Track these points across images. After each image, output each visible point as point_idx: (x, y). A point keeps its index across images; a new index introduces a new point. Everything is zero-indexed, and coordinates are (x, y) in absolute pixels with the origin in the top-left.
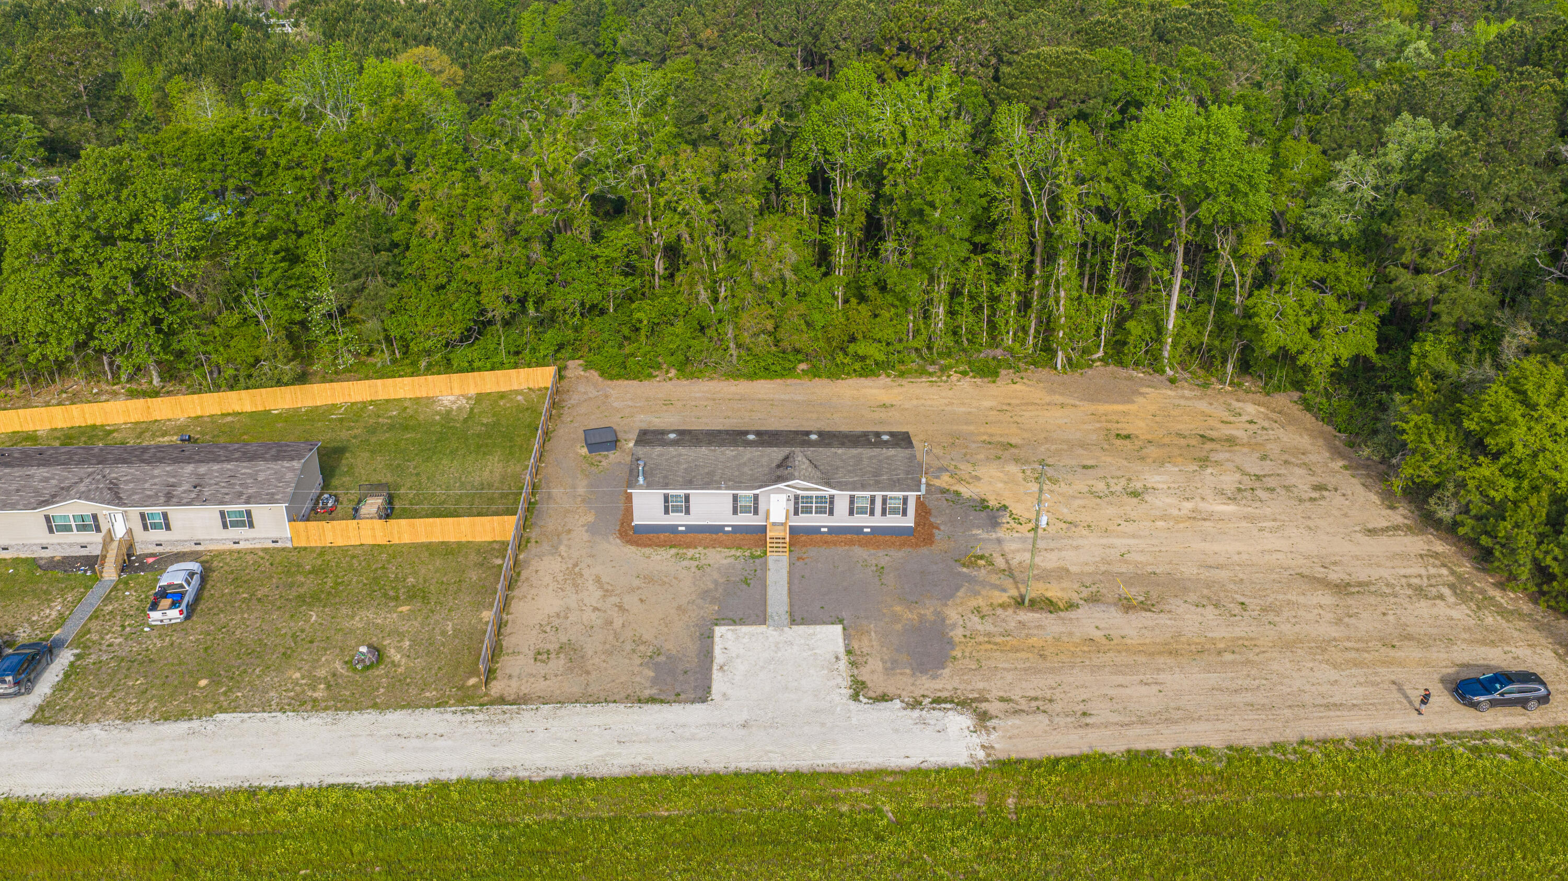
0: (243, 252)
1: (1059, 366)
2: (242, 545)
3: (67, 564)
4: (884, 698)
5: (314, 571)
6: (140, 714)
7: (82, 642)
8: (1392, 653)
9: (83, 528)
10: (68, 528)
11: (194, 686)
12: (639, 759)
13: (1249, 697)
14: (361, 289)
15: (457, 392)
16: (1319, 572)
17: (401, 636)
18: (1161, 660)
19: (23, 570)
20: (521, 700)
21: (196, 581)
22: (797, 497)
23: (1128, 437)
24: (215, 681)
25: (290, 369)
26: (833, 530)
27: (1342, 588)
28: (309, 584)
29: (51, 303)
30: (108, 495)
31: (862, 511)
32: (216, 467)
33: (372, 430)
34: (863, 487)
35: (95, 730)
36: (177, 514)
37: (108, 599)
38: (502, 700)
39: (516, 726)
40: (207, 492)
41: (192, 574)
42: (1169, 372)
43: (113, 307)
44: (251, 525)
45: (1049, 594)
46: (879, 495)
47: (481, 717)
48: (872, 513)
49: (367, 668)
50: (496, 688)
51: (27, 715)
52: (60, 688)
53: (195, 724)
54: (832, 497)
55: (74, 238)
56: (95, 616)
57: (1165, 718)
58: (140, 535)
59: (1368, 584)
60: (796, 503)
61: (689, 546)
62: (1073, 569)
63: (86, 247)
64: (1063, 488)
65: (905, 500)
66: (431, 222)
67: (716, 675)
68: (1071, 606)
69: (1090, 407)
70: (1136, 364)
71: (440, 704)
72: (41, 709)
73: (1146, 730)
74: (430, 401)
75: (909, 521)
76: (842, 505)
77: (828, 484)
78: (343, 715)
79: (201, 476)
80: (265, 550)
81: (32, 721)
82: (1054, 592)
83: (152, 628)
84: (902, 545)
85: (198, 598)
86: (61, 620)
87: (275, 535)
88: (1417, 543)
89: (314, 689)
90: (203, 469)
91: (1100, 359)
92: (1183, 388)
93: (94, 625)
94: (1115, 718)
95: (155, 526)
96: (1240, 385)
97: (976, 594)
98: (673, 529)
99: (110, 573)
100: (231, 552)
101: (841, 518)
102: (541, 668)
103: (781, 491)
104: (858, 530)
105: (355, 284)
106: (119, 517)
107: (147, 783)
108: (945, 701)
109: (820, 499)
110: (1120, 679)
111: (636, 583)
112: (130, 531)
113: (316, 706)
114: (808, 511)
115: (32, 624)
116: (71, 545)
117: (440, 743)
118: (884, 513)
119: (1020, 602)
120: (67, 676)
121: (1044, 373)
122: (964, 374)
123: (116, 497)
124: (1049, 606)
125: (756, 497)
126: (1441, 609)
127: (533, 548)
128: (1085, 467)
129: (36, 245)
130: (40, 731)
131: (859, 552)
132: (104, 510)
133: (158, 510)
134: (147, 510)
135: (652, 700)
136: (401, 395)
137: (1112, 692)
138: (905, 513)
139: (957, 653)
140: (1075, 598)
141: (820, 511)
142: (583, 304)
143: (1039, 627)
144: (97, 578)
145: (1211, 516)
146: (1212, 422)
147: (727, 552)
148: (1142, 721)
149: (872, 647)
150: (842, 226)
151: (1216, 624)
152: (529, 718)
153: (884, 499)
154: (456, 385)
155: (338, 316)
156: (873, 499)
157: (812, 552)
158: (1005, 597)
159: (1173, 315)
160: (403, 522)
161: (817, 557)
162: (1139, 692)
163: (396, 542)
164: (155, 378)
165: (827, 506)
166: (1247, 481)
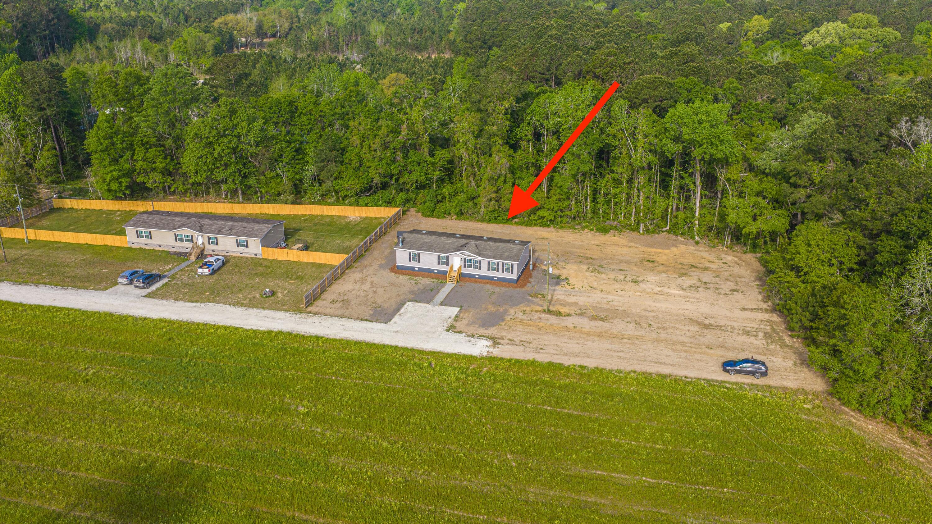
0: (278, 146)
1: (641, 232)
2: (244, 255)
3: (180, 254)
4: (460, 332)
5: (266, 267)
6: (181, 300)
7: (173, 277)
8: (708, 351)
9: (188, 241)
10: (182, 240)
11: (204, 294)
12: (349, 336)
13: (621, 354)
14: (323, 167)
15: (357, 215)
16: (701, 319)
17: (285, 289)
18: (592, 338)
19: (163, 254)
20: (317, 313)
21: (219, 263)
22: (465, 259)
23: (653, 262)
24: (211, 294)
25: (290, 198)
26: (481, 277)
27: (708, 327)
28: (261, 269)
29: (198, 158)
30: (198, 228)
31: (493, 269)
32: (240, 224)
33: (316, 225)
34: (494, 258)
35: (164, 301)
36: (222, 239)
37: (188, 266)
38: (310, 312)
39: (310, 320)
40: (233, 232)
41: (218, 260)
42: (697, 238)
43: (222, 162)
44: (247, 247)
45: (561, 310)
46: (501, 261)
47: (299, 316)
48: (498, 271)
49: (267, 297)
50: (310, 308)
51: (144, 294)
52: (159, 289)
53: (198, 304)
54: (480, 261)
55: (210, 132)
56: (181, 270)
57: (576, 355)
58: (207, 246)
59: (721, 326)
60: (465, 262)
61: (416, 276)
62: (580, 303)
63: (214, 137)
64: (603, 276)
65: (512, 265)
66: (355, 140)
67: (397, 316)
68: (569, 315)
69: (644, 249)
70: (682, 234)
71: (286, 310)
72: (150, 294)
73: (565, 357)
74: (345, 217)
75: (514, 276)
76: (484, 265)
77: (479, 255)
78: (250, 309)
79: (233, 226)
80: (251, 258)
81: (145, 296)
82: (564, 310)
83: (199, 276)
84: (509, 286)
85: (219, 269)
86: (170, 270)
87: (256, 252)
88: (766, 316)
89: (244, 300)
90: (235, 224)
91: (666, 231)
92: (701, 246)
93: (180, 273)
94: (555, 352)
95: (213, 243)
96: (731, 248)
97: (528, 306)
98: (413, 269)
99: (193, 258)
100: (239, 257)
101: (484, 271)
102: (331, 305)
103: (458, 256)
104: (492, 278)
105: (322, 164)
106: (200, 237)
107: (173, 317)
108: (484, 337)
109: (475, 261)
110: (568, 341)
111: (386, 285)
112: (203, 244)
113: (242, 305)
114: (470, 266)
115: (159, 270)
116: (182, 247)
117: (280, 321)
118: (503, 272)
119: (549, 312)
120: (163, 286)
121: (633, 234)
122: (592, 230)
123: (201, 230)
124: (559, 314)
125: (448, 257)
126: (752, 339)
127: (353, 269)
128: (620, 270)
129: (196, 134)
130: (147, 300)
131: (489, 287)
132: (195, 234)
133: (214, 236)
134: (211, 235)
135: (367, 320)
136: (333, 214)
137: (559, 344)
138: (512, 272)
139: (503, 324)
140: (573, 312)
141: (475, 267)
142: (417, 182)
143: (548, 320)
144: (188, 260)
145: (666, 294)
146: (703, 261)
147: (432, 280)
148: (565, 354)
149: (468, 316)
150: (547, 157)
151: (630, 330)
152: (316, 319)
153: (503, 264)
154: (357, 212)
155: (317, 179)
156: (498, 263)
157: (468, 284)
158: (540, 309)
159: (698, 209)
160: (304, 252)
161: (469, 286)
162: (572, 346)
163: (301, 260)
164: (240, 198)
165: (478, 265)
166: (699, 284)
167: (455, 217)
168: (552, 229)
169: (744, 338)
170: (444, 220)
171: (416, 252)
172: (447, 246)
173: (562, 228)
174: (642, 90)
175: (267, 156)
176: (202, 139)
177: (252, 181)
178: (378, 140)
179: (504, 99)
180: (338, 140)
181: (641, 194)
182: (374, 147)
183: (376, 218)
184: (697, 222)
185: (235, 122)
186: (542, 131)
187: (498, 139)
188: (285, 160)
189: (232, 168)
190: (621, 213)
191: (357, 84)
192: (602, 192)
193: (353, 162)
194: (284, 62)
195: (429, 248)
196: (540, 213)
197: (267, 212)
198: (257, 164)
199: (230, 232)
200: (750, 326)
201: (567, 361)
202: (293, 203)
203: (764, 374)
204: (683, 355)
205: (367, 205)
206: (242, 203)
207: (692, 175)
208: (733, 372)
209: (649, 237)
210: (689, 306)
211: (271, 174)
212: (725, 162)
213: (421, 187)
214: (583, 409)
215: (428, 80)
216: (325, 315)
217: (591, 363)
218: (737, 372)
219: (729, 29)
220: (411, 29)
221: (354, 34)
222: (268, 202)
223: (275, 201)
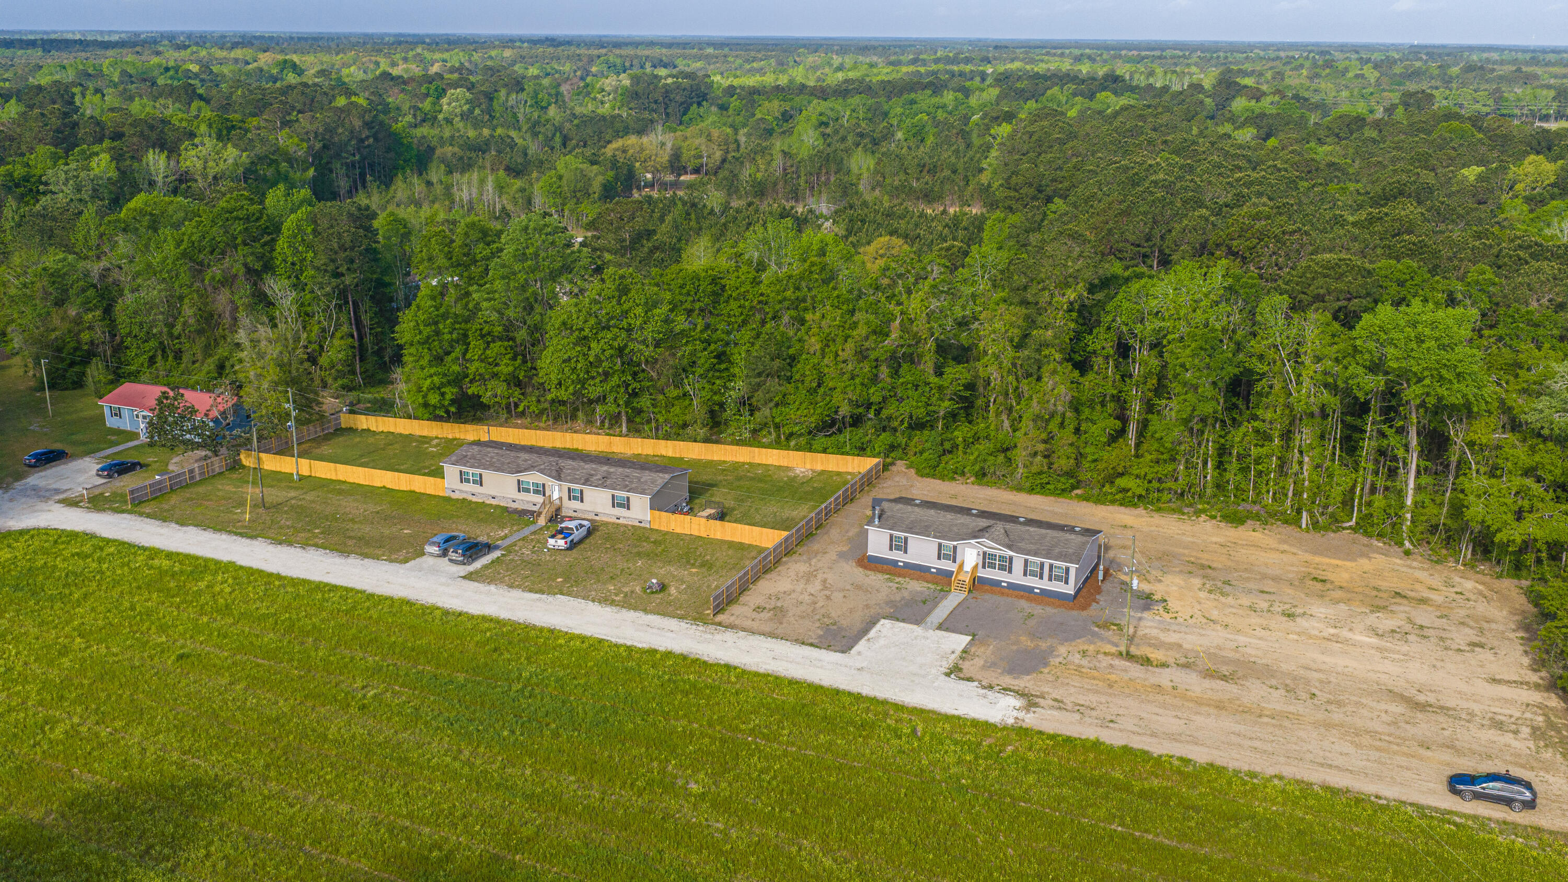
1: (1304, 526)
2: (621, 521)
3: (523, 513)
4: (970, 679)
5: (655, 542)
6: (519, 587)
7: (509, 550)
9: (537, 492)
10: (528, 490)
11: (554, 580)
12: (780, 669)
13: (1258, 744)
14: (759, 385)
15: (808, 466)
16: (1411, 692)
17: (683, 582)
18: (1204, 709)
19: (498, 511)
20: (730, 627)
21: (583, 532)
22: (985, 553)
23: (1324, 581)
24: (566, 580)
25: (702, 432)
26: (1011, 586)
28: (647, 547)
29: (564, 361)
30: (554, 473)
31: (1033, 574)
32: (620, 470)
33: (739, 478)
34: (1035, 555)
35: (492, 588)
36: (589, 492)
37: (534, 533)
38: (720, 624)
39: (718, 637)
40: (609, 482)
41: (582, 526)
42: (1407, 544)
43: (600, 370)
44: (628, 508)
45: (1150, 655)
46: (1047, 562)
47: (701, 628)
48: (1041, 578)
49: (652, 593)
50: (720, 618)
51: (462, 574)
52: (486, 567)
53: (544, 596)
55: (586, 321)
56: (523, 539)
57: (1173, 738)
58: (566, 503)
60: (984, 558)
61: (900, 576)
62: (1185, 646)
64: (1230, 600)
65: (1067, 569)
67: (863, 642)
68: (1164, 665)
69: (1308, 557)
70: (1380, 535)
71: (681, 618)
72: (471, 573)
73: (1153, 740)
74: (788, 469)
75: (1070, 589)
76: (1018, 565)
77: (1010, 547)
78: (624, 610)
79: (610, 473)
80: (633, 526)
81: (464, 577)
82: (1156, 655)
83: (549, 550)
84: (1059, 606)
85: (581, 541)
86: (506, 537)
87: (641, 517)
89: (616, 595)
90: (612, 469)
91: (1350, 528)
92: (1414, 560)
93: (520, 543)
94: (1136, 729)
95: (575, 498)
96: (1473, 567)
97: (1092, 643)
98: (895, 563)
99: (542, 521)
100: (614, 524)
101: (1017, 577)
102: (755, 615)
103: (973, 547)
104: (1030, 590)
106: (557, 488)
107: (504, 615)
108: (1011, 690)
109: (1002, 558)
110: (1161, 711)
111: (849, 587)
112: (561, 499)
113: (613, 603)
114: (992, 566)
115: (488, 535)
116: (528, 502)
117: (670, 634)
118: (1050, 579)
119: (1129, 657)
120: (493, 562)
121: (1290, 529)
122: (1213, 517)
123: (558, 477)
124: (1146, 661)
125: (955, 548)
127: (795, 557)
128: (1262, 592)
129: (564, 323)
130: (465, 582)
131: (1023, 603)
132: (550, 482)
133: (578, 487)
134: (573, 486)
135: (812, 645)
136: (770, 462)
137: (1144, 715)
138: (1067, 582)
139: (1046, 670)
140: (1171, 661)
141: (1002, 568)
143: (1125, 671)
144: (534, 523)
145: (1346, 641)
146: (1418, 586)
147: (925, 584)
148: (1153, 735)
149: (984, 653)
150: (1138, 386)
151: (1276, 701)
152: (729, 636)
153: (1051, 566)
154: (808, 461)
155: (747, 404)
156: (1042, 565)
157: (987, 596)
158: (1113, 650)
159: (1411, 492)
160: (718, 523)
161: (989, 599)
162: (1169, 721)
163: (712, 536)
164: (624, 429)
165: (1007, 565)
166: (1408, 627)
167: (972, 479)
168: (1141, 511)
169: (1492, 734)
170: (954, 484)
171: (903, 535)
172: (955, 529)
173: (1159, 510)
174: (1314, 279)
175: (671, 363)
176: (572, 332)
177: (644, 402)
178: (850, 345)
179: (1067, 285)
180: (786, 342)
181: (1306, 459)
182: (843, 355)
183: (839, 474)
184: (1409, 516)
185: (625, 307)
186: (1131, 342)
187: (1053, 351)
188: (700, 371)
189: (615, 381)
190: (1268, 492)
191: (822, 253)
192: (1235, 452)
193: (808, 379)
194: (709, 214)
195: (924, 530)
196: (1122, 482)
197: (664, 453)
198: (654, 374)
199: (604, 482)
200: (1505, 712)
201: (1158, 748)
202: (706, 440)
203: (1530, 805)
204: (1374, 755)
205: (825, 451)
206: (626, 436)
207: (1401, 431)
208: (1468, 796)
209: (1317, 538)
210: (1388, 666)
211: (675, 393)
212: (1466, 412)
213: (917, 425)
214: (1183, 836)
215: (941, 249)
216: (744, 630)
217: (1200, 755)
218: (1477, 796)
219: (1480, 178)
220: (919, 165)
221: (824, 171)
222: (667, 437)
223: (678, 437)
